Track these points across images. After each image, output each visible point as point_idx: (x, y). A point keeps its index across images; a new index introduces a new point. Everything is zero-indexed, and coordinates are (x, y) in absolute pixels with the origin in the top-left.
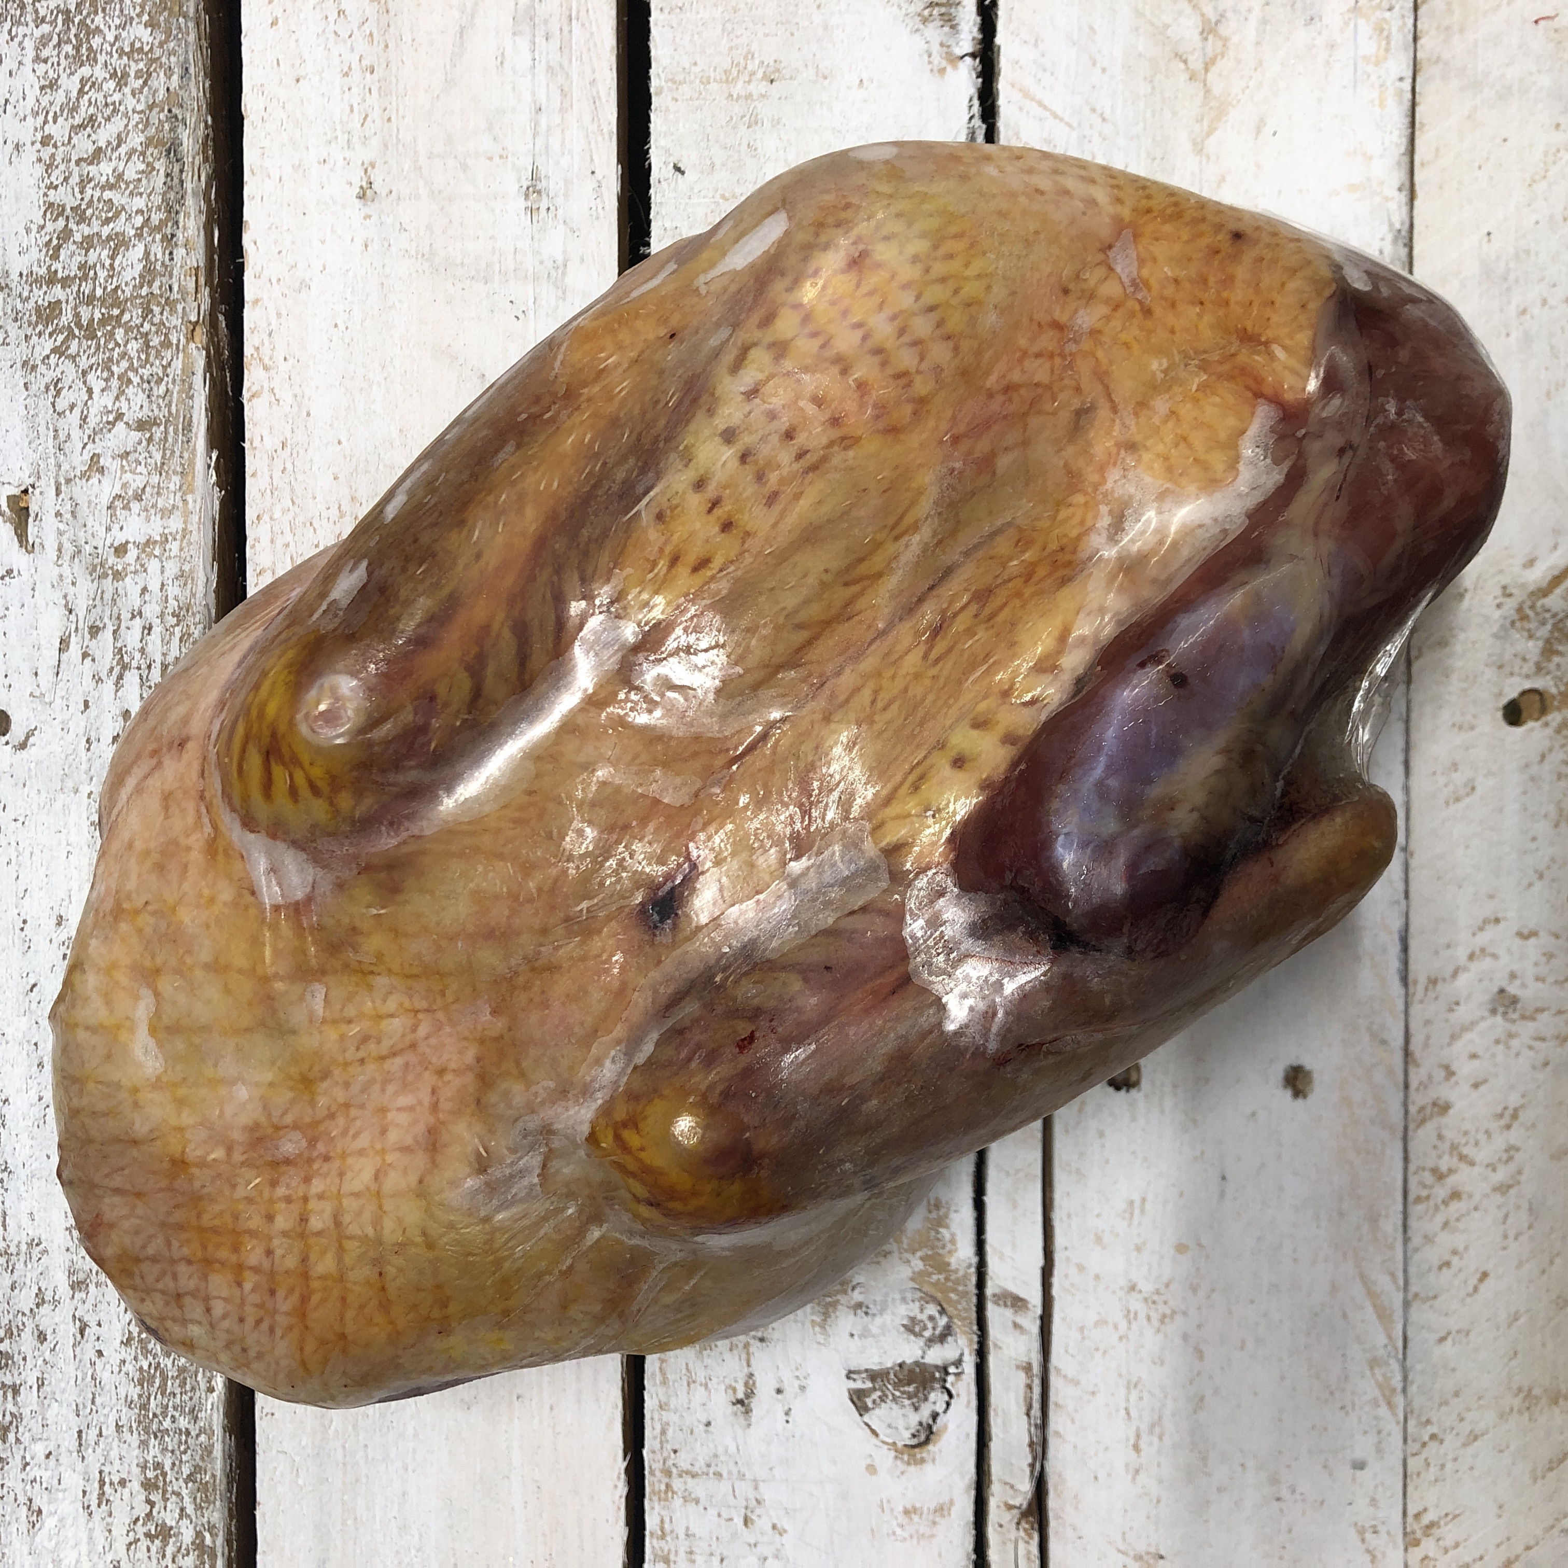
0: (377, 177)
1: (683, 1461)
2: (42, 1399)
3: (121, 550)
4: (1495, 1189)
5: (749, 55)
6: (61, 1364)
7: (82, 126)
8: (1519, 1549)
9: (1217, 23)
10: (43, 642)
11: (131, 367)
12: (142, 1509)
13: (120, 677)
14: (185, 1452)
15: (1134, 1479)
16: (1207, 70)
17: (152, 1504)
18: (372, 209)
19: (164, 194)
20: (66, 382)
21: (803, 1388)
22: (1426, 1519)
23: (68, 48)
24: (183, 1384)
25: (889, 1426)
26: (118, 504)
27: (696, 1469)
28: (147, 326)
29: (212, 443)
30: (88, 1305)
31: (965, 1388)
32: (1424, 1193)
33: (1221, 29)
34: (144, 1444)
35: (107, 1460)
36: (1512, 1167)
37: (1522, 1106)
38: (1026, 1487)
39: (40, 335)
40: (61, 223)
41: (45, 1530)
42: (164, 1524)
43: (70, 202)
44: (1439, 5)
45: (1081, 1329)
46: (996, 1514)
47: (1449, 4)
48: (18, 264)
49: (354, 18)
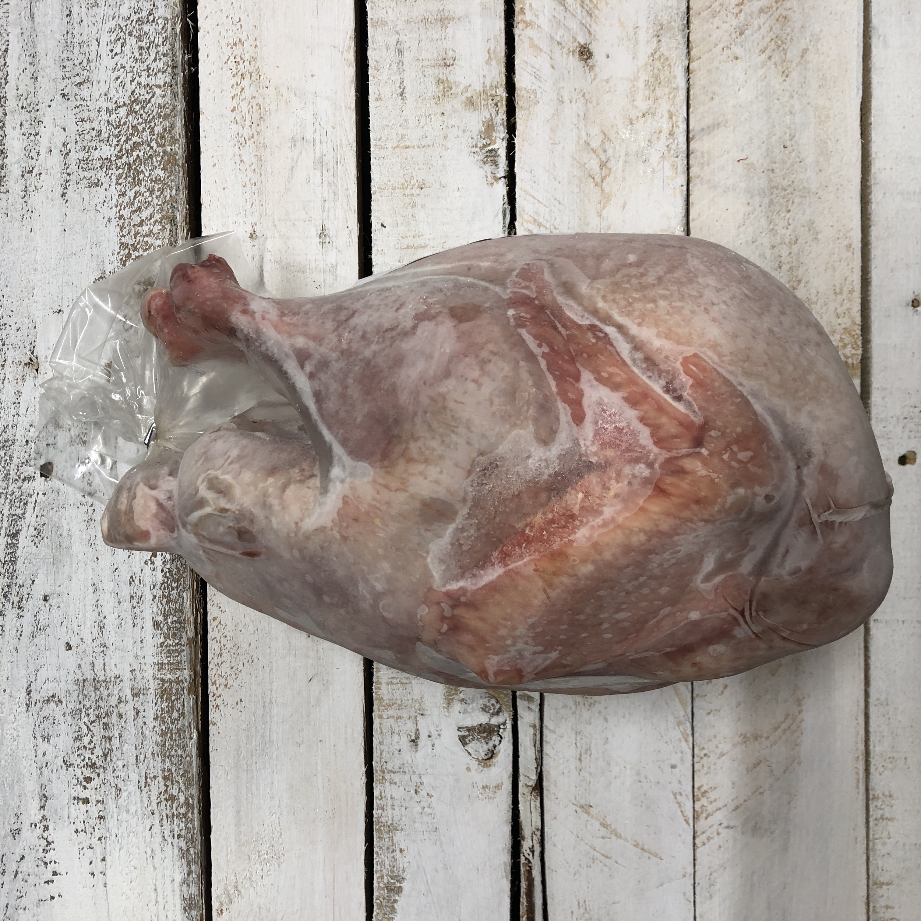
0: (257, 228)
1: (389, 766)
2: (121, 742)
5: (412, 178)
6: (129, 728)
7: (136, 211)
8: (741, 801)
9: (606, 162)
12: (163, 788)
14: (181, 764)
15: (579, 774)
16: (602, 182)
17: (167, 786)
18: (255, 242)
19: (169, 239)
21: (439, 735)
22: (703, 790)
23: (130, 179)
24: (179, 736)
25: (476, 751)
27: (395, 770)
30: (140, 703)
31: (507, 734)
33: (608, 164)
34: (163, 761)
35: (148, 768)
38: (534, 777)
40: (127, 251)
41: (122, 798)
42: (172, 795)
43: (131, 242)
44: (698, 154)
45: (556, 709)
46: (522, 789)
47: (702, 153)
48: (109, 268)
49: (247, 162)
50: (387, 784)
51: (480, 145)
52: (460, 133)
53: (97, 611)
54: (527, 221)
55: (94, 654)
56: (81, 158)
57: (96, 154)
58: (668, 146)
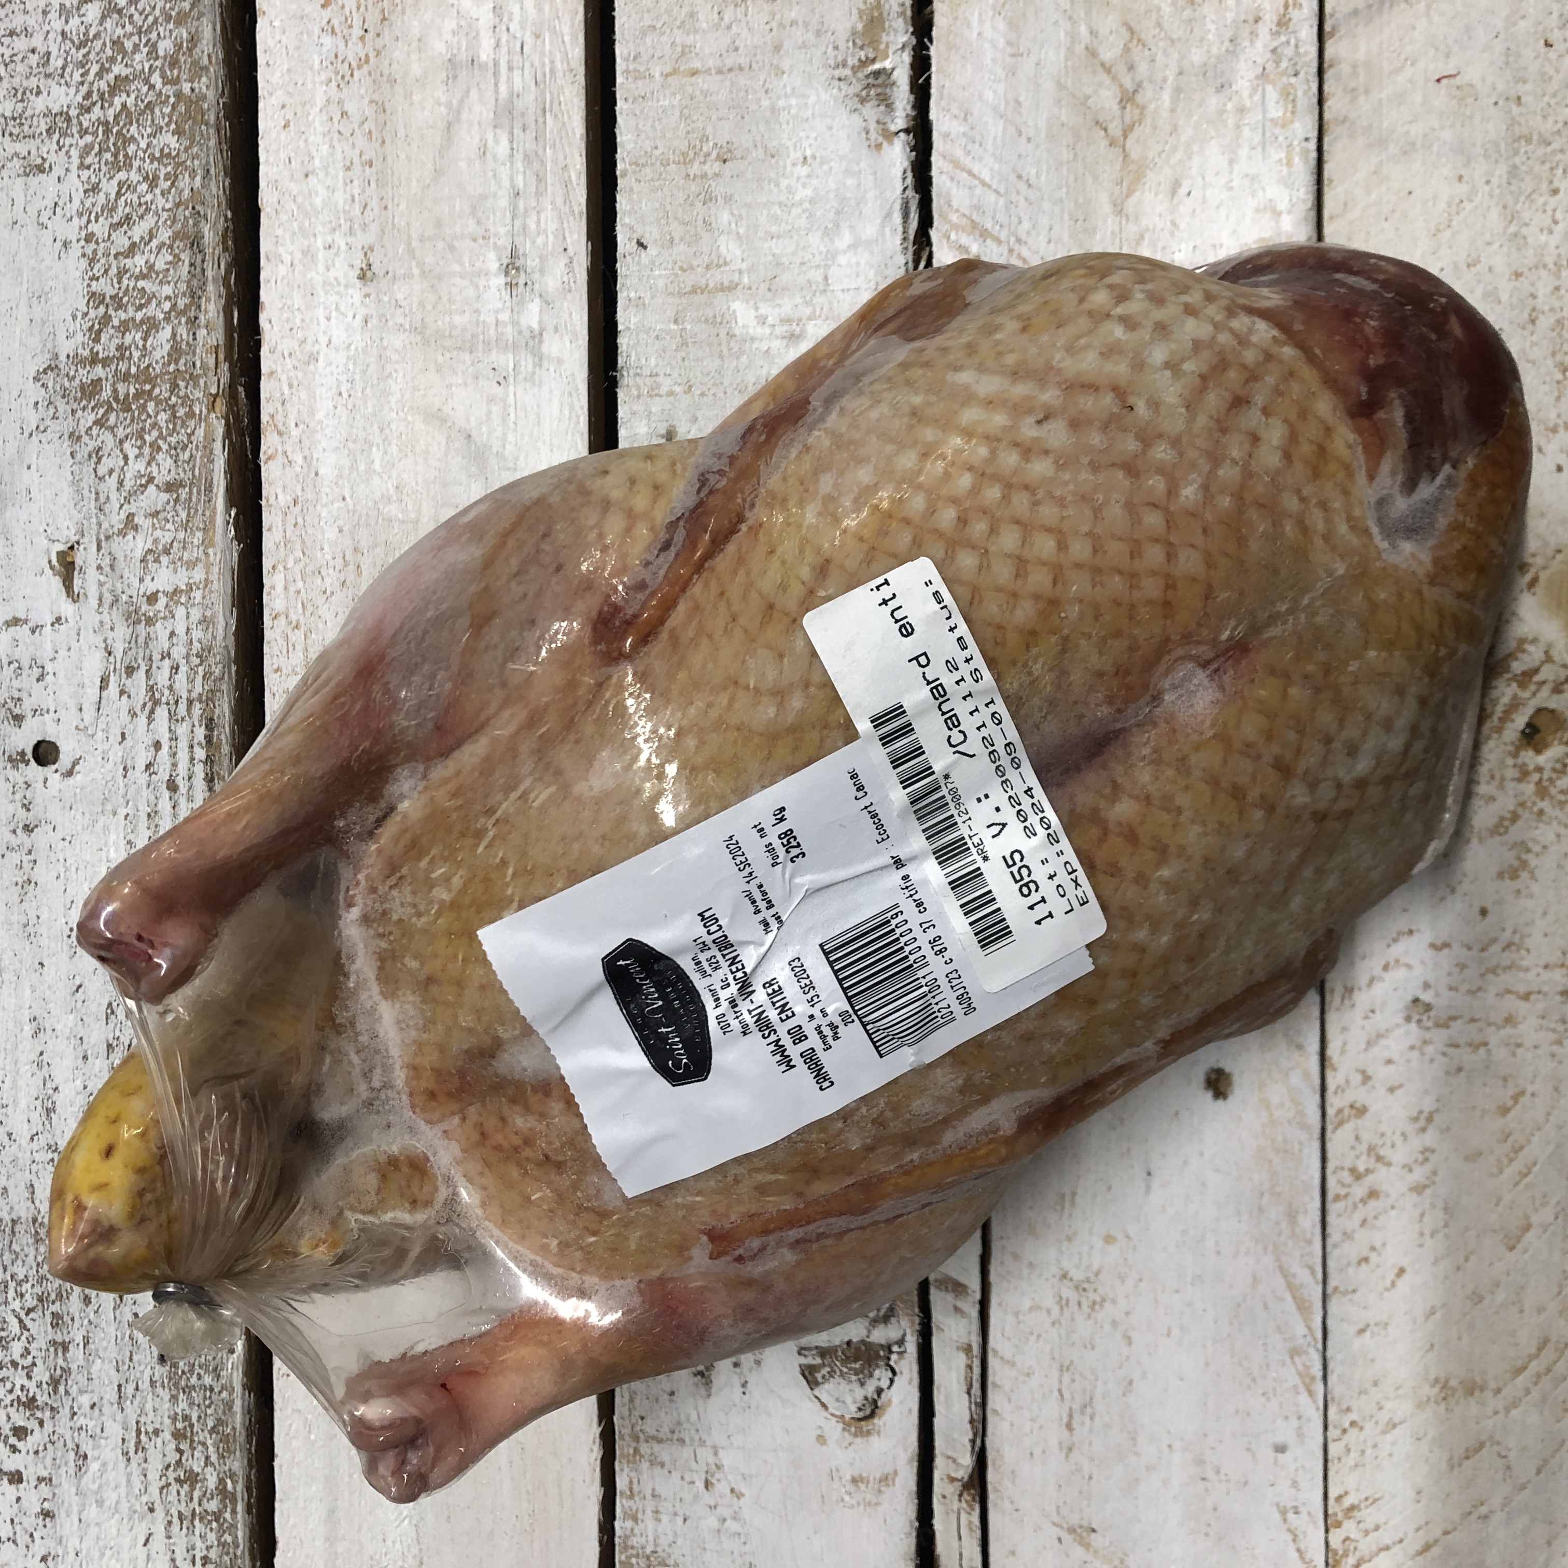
0: (375, 258)
1: (650, 1427)
2: (87, 1354)
3: (152, 599)
4: (1412, 1189)
5: (705, 138)
6: (103, 1325)
7: (120, 224)
8: (1437, 1533)
9: (1135, 91)
10: (86, 681)
11: (161, 436)
12: (173, 1457)
13: (152, 712)
14: (209, 1406)
15: (1067, 1457)
16: (1125, 137)
17: (181, 1452)
18: (371, 288)
19: (188, 282)
20: (104, 452)
21: (759, 1362)
22: (1347, 1502)
23: (108, 156)
25: (837, 1400)
26: (150, 558)
27: (661, 1435)
28: (174, 399)
29: (231, 501)
31: (908, 1367)
32: (1343, 1192)
33: (1139, 98)
34: (174, 1398)
35: (142, 1412)
36: (1428, 1167)
37: (1437, 1110)
38: (967, 1460)
39: (84, 409)
40: (102, 309)
41: (90, 1474)
42: (192, 1471)
43: (110, 291)
44: (1345, 68)
45: (1016, 1314)
46: (939, 1486)
47: (1354, 67)
48: (66, 348)
49: (355, 118)
50: (645, 1465)
51: (851, 62)
52: (811, 36)
53: (40, 1075)
54: (956, 227)
55: (34, 1167)
56: (8, 114)
57: (39, 104)
58: (1274, 51)
